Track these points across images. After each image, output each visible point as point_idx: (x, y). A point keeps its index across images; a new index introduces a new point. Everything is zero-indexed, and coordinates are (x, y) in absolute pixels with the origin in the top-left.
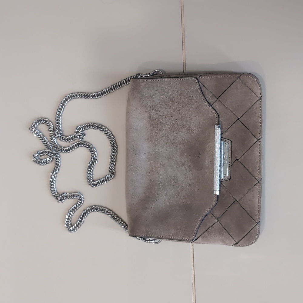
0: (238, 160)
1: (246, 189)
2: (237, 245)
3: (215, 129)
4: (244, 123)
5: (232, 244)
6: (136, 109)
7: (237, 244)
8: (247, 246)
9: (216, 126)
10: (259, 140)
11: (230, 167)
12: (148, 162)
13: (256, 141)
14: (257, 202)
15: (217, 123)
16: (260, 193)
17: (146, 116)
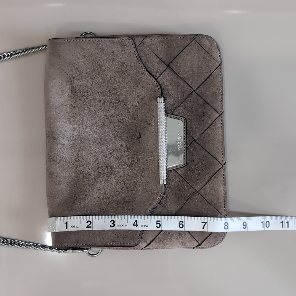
0: (195, 141)
1: (208, 177)
2: (200, 247)
3: (158, 103)
4: (201, 95)
5: (194, 247)
6: (54, 79)
7: (199, 245)
8: (213, 246)
9: (158, 98)
10: (220, 115)
11: (186, 150)
12: (72, 149)
13: (217, 116)
14: (223, 191)
15: (160, 95)
16: (225, 180)
17: (66, 88)
